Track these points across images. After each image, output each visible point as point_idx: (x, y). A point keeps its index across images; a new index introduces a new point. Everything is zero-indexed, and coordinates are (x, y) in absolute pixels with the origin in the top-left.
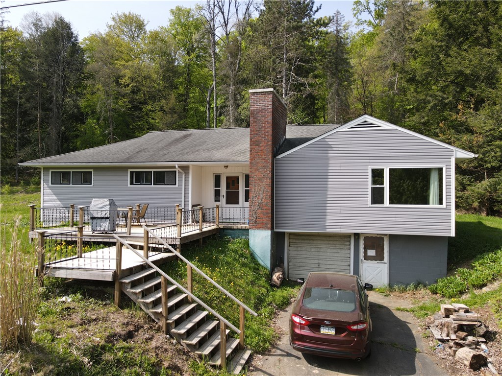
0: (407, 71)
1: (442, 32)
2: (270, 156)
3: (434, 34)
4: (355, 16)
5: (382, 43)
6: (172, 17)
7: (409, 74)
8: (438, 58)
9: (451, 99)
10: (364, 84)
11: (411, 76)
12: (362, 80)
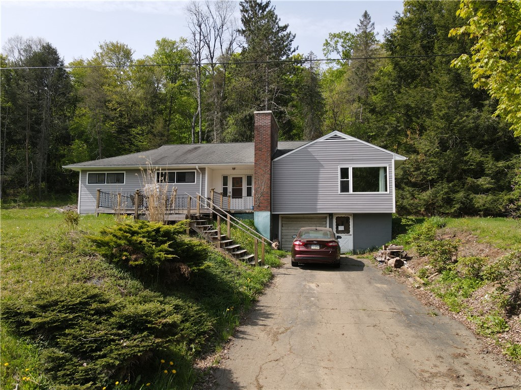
0: (370, 104)
1: (394, 74)
2: (270, 159)
3: (389, 75)
4: (325, 55)
5: (349, 80)
6: (157, 48)
7: (371, 106)
8: (392, 94)
9: (403, 127)
10: (335, 114)
11: (372, 107)
12: (333, 111)
